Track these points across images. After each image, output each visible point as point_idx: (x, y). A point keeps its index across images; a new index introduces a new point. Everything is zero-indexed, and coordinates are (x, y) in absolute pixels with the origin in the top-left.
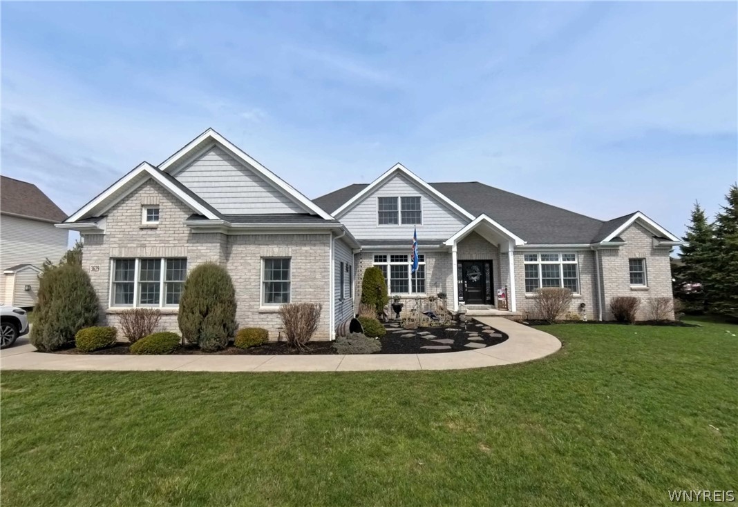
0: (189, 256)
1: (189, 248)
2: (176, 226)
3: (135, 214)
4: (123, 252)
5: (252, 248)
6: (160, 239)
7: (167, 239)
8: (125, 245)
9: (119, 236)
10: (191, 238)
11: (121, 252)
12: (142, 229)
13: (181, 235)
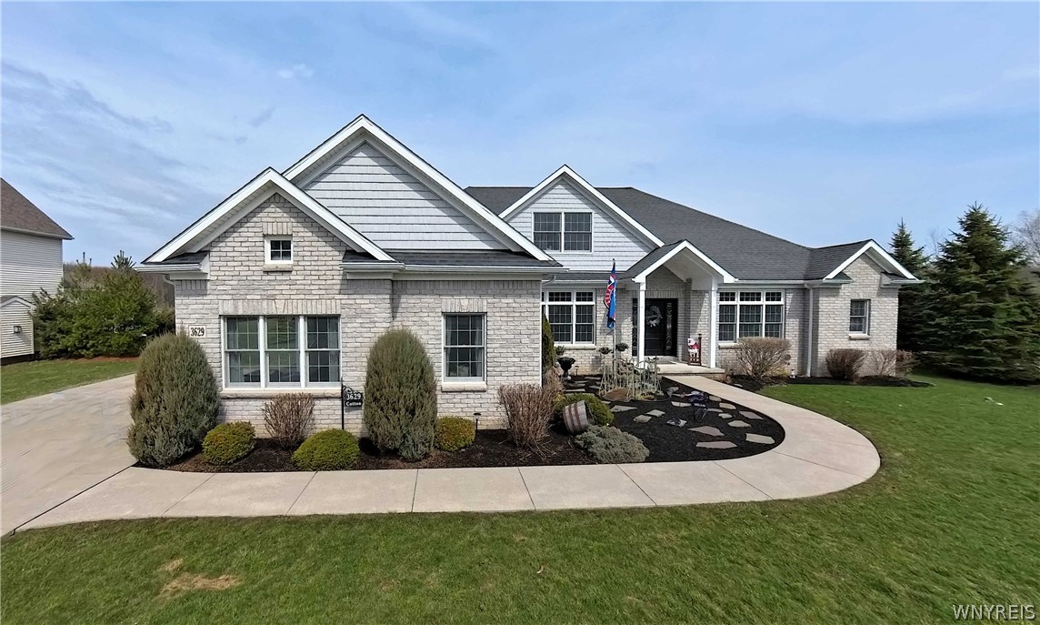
0: (343, 313)
1: (343, 302)
2: (320, 268)
3: (255, 249)
4: (241, 307)
5: (429, 300)
6: (297, 287)
7: (307, 287)
8: (243, 297)
9: (231, 283)
10: (344, 287)
11: (236, 307)
12: (267, 272)
13: (329, 282)
